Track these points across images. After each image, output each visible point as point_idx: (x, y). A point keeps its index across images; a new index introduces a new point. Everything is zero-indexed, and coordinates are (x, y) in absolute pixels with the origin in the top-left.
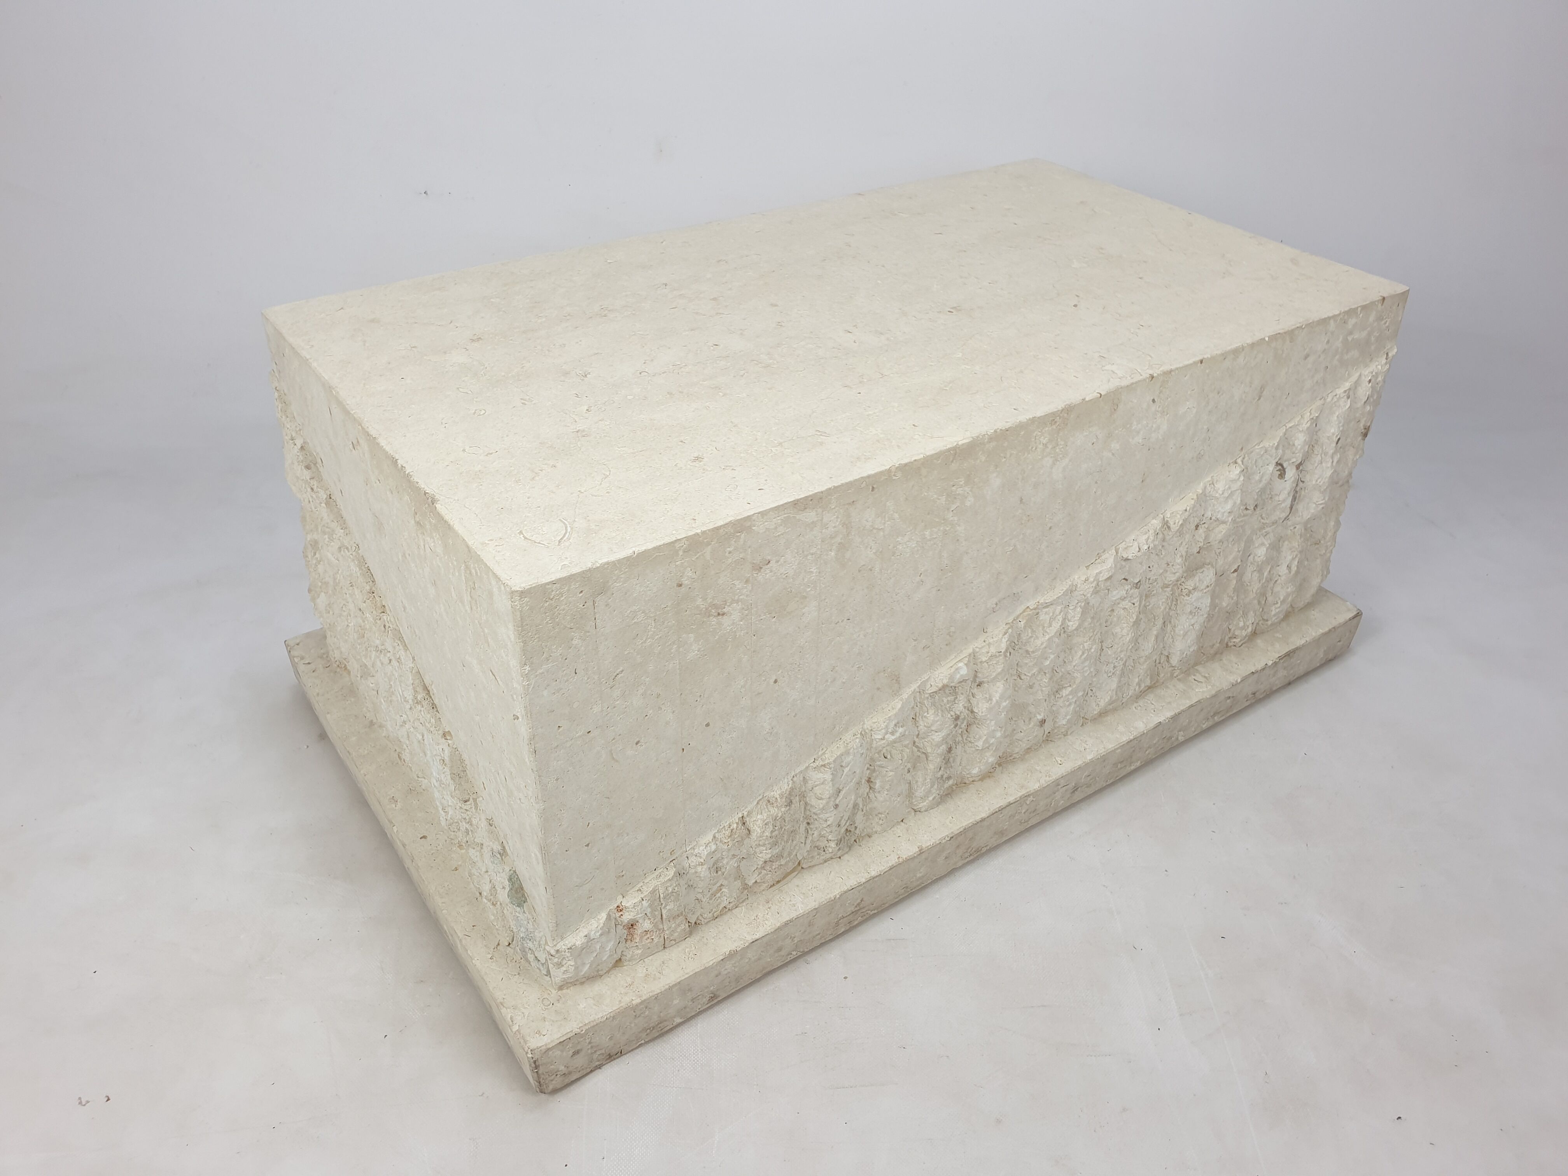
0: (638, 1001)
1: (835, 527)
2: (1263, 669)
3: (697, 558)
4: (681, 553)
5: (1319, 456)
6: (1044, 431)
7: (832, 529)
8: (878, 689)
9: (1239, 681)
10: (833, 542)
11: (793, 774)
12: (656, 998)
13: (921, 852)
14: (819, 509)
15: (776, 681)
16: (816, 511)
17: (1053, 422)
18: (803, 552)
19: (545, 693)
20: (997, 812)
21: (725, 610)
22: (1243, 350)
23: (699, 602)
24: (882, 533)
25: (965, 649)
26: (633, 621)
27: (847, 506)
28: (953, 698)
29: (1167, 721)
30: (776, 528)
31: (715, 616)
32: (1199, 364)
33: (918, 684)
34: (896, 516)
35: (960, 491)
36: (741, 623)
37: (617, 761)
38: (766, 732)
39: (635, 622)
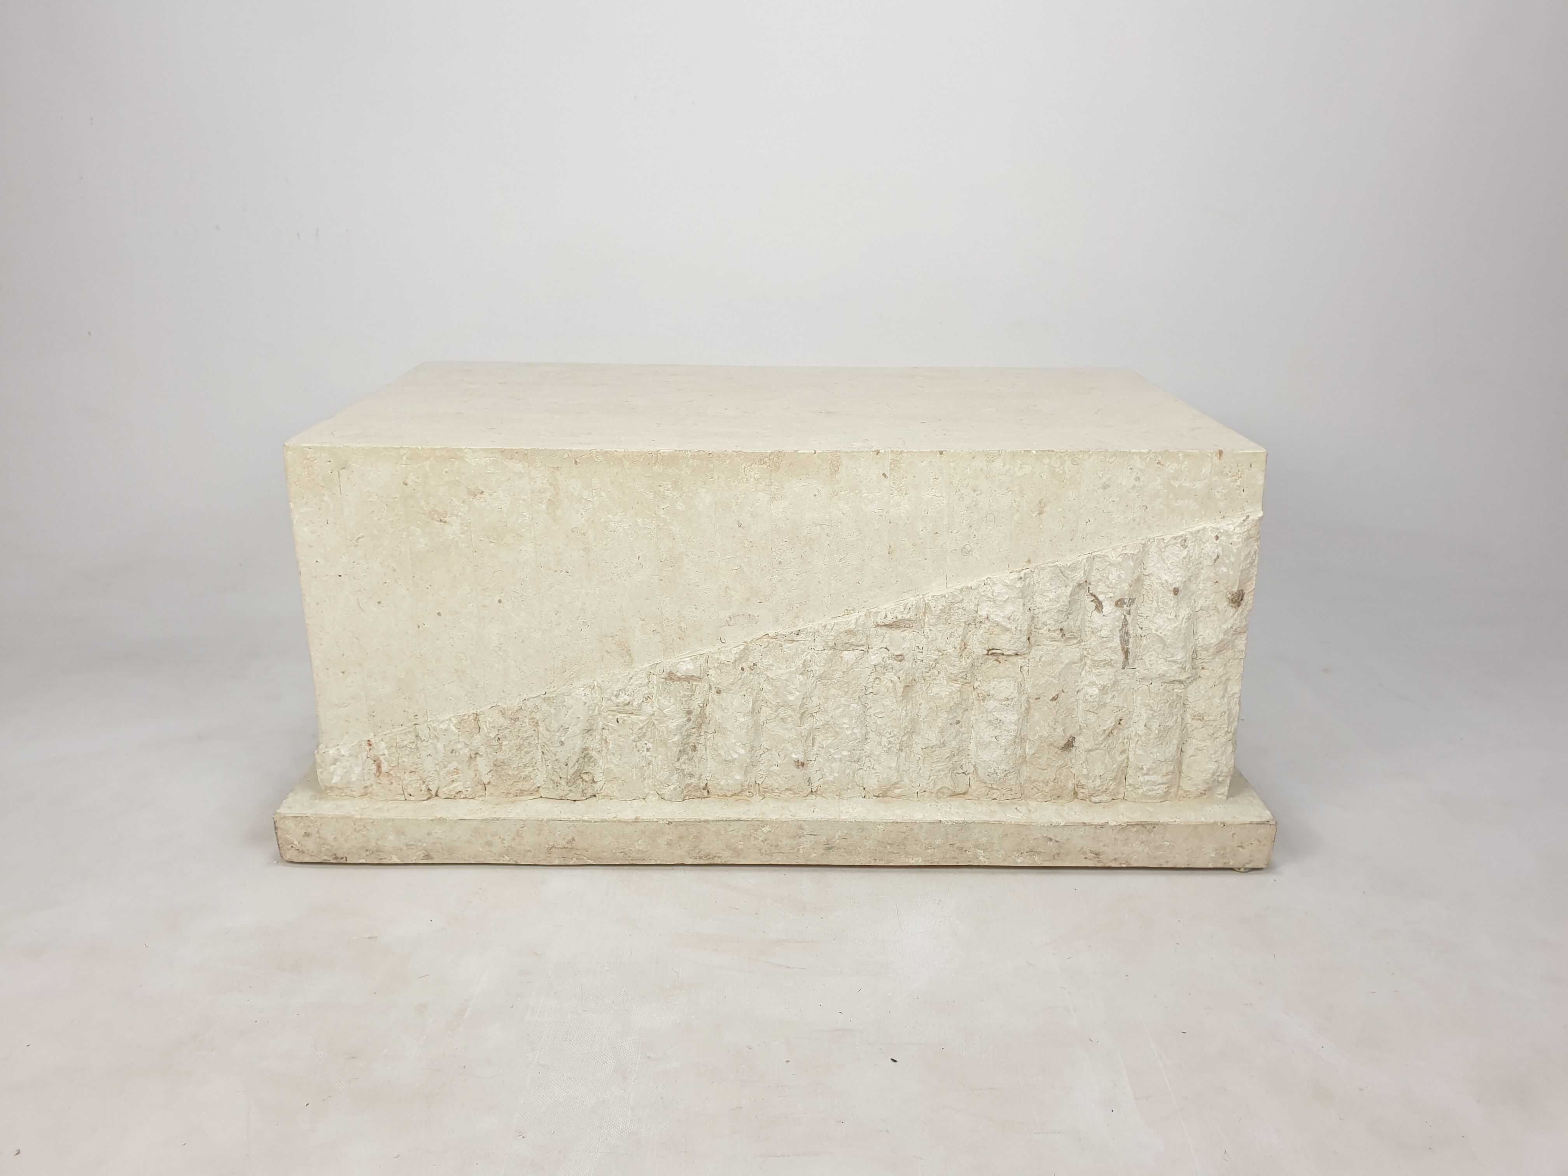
0: (359, 817)
1: (542, 484)
2: (1102, 826)
3: (419, 467)
4: (404, 458)
5: (1155, 602)
6: (752, 466)
7: (541, 485)
8: (608, 652)
9: (1062, 824)
10: (542, 496)
11: (525, 697)
12: (373, 822)
13: (636, 821)
14: (525, 464)
15: (500, 601)
16: (523, 464)
17: (762, 461)
18: (514, 495)
19: (305, 529)
20: (723, 821)
21: (447, 519)
22: (1000, 455)
23: (423, 503)
24: (591, 506)
25: (700, 650)
26: (370, 499)
27: (552, 469)
28: (690, 693)
29: (950, 823)
30: (486, 466)
31: (438, 521)
32: (938, 455)
33: (650, 665)
34: (603, 494)
35: (667, 493)
36: (462, 536)
37: (363, 611)
38: (494, 645)
39: (371, 501)
